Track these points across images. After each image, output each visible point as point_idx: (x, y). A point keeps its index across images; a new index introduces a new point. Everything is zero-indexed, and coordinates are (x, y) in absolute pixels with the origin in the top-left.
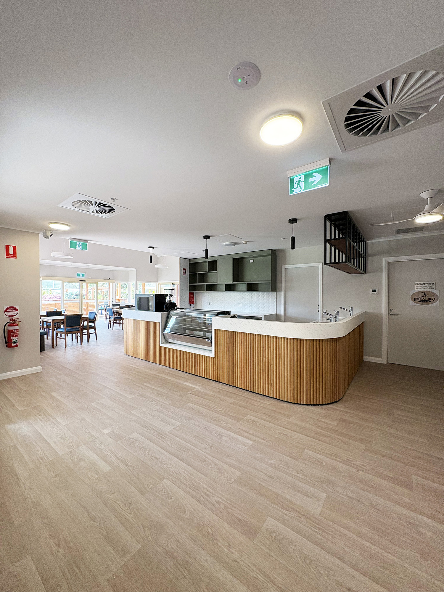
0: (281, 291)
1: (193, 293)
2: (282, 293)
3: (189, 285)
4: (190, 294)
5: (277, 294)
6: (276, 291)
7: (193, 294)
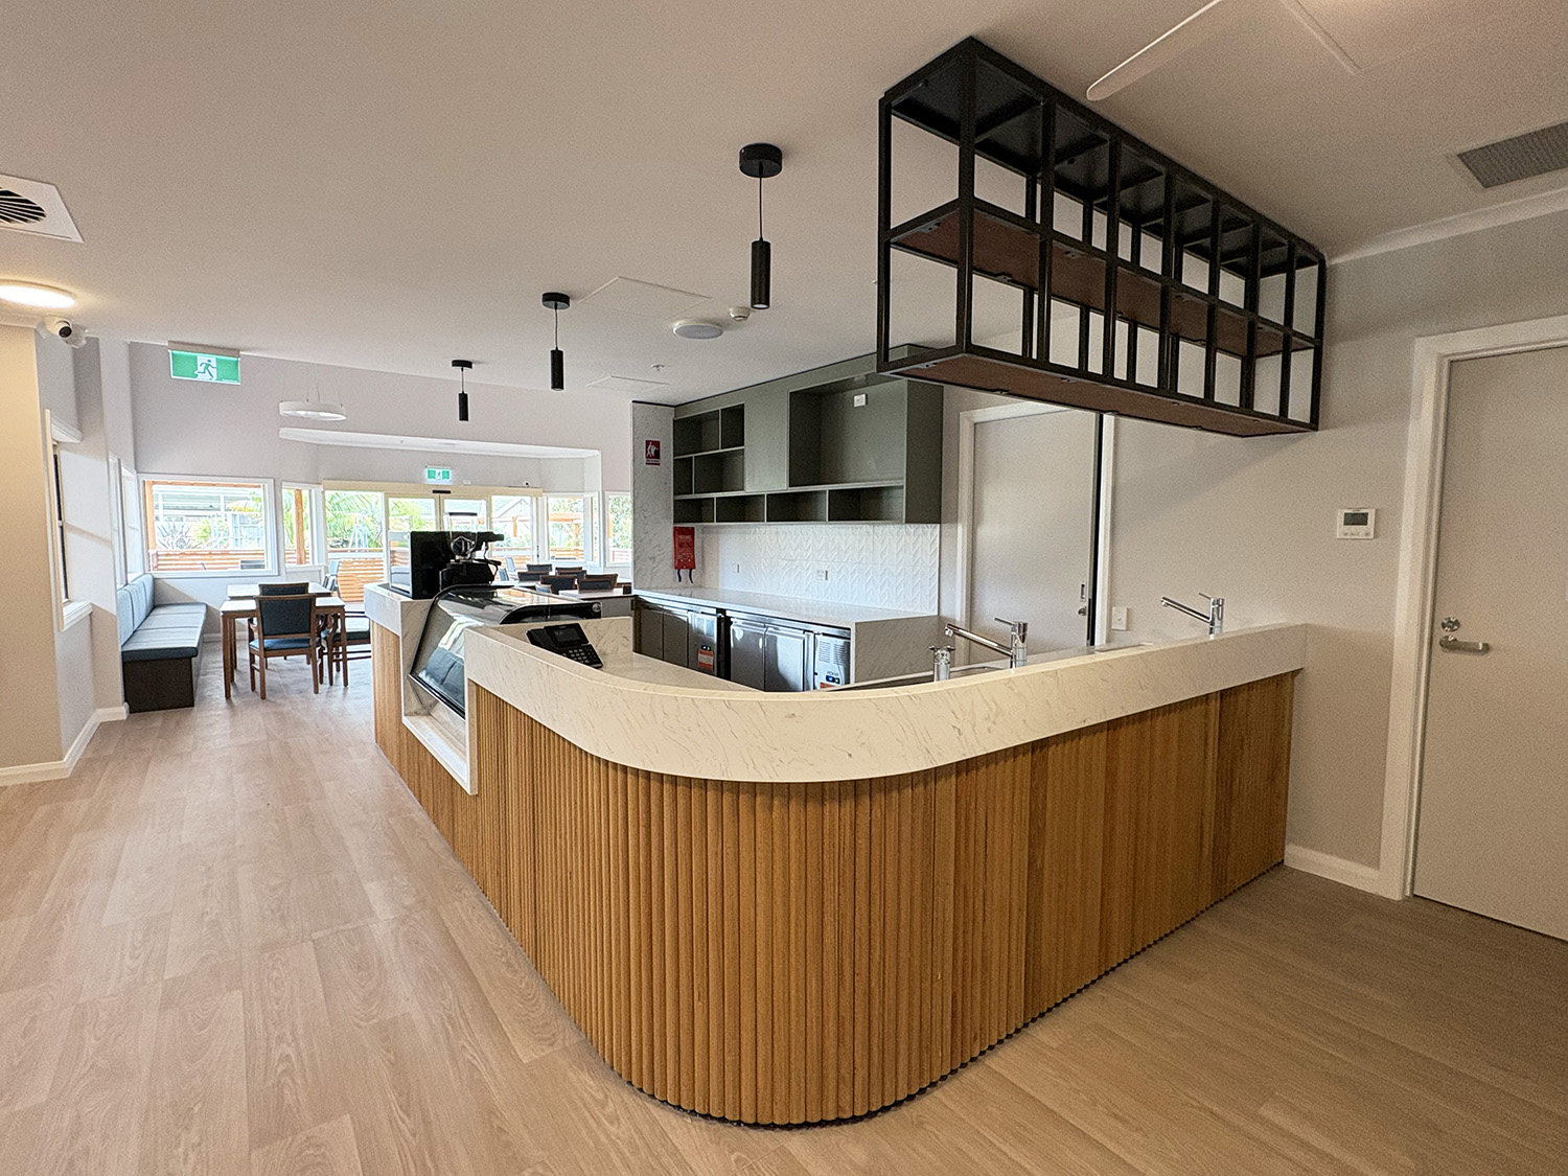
0: (955, 520)
1: (693, 528)
2: (961, 530)
3: (675, 501)
4: (677, 532)
5: (943, 531)
6: (940, 523)
7: (691, 532)
